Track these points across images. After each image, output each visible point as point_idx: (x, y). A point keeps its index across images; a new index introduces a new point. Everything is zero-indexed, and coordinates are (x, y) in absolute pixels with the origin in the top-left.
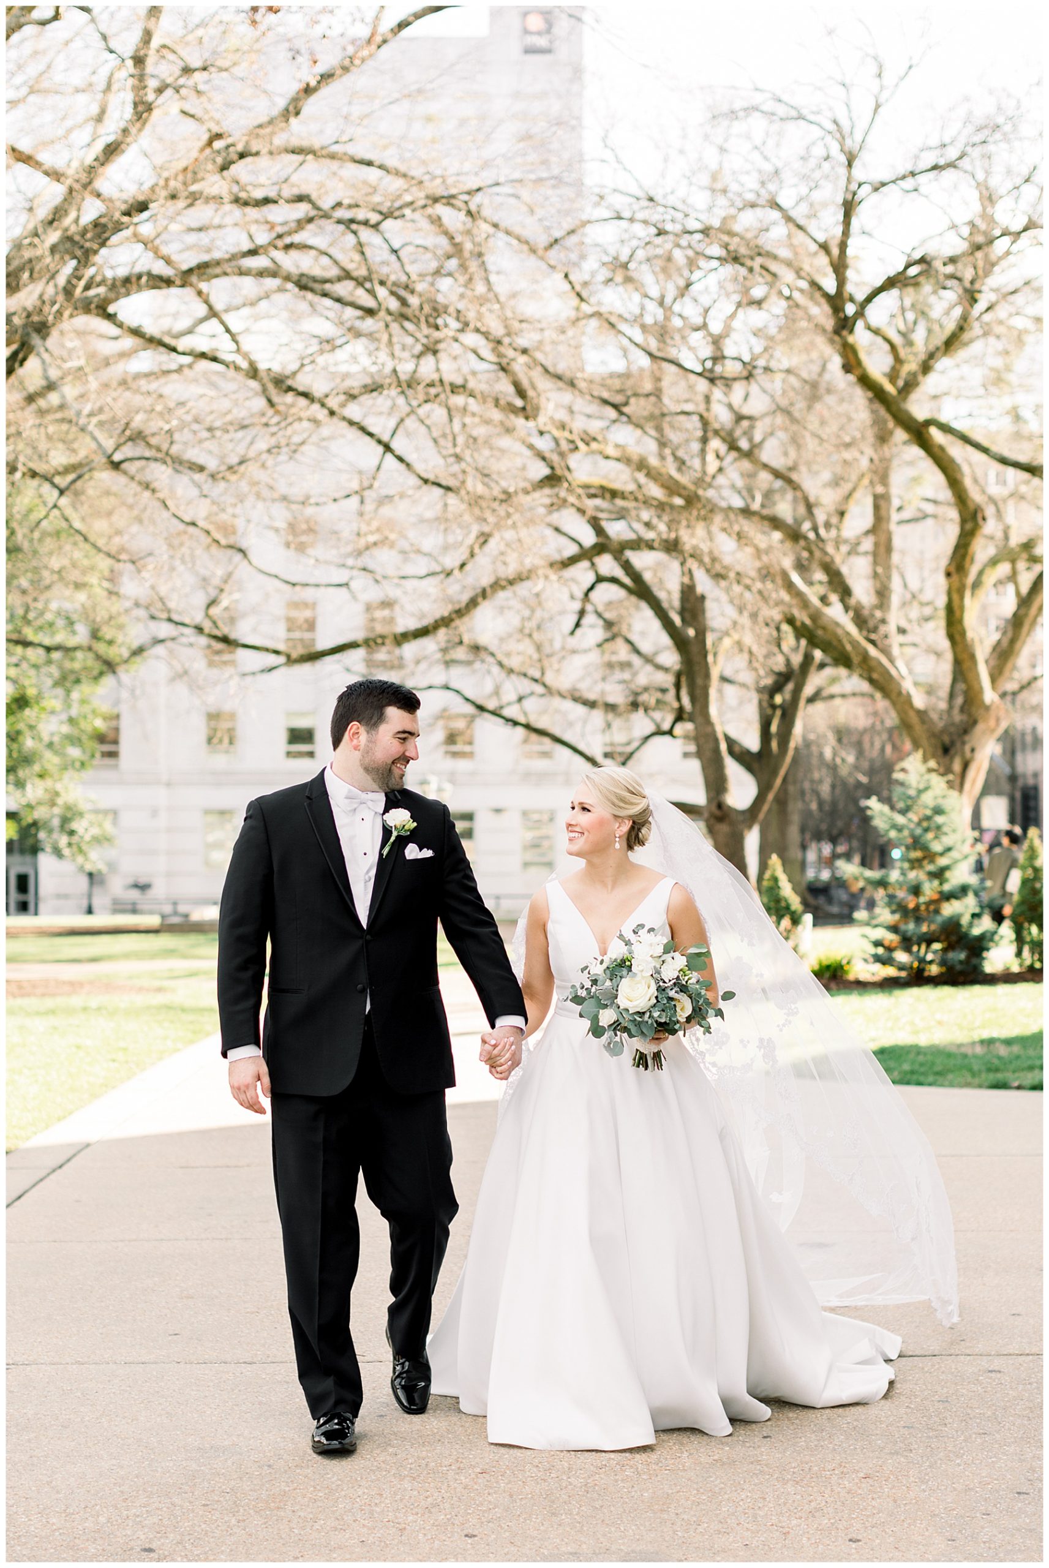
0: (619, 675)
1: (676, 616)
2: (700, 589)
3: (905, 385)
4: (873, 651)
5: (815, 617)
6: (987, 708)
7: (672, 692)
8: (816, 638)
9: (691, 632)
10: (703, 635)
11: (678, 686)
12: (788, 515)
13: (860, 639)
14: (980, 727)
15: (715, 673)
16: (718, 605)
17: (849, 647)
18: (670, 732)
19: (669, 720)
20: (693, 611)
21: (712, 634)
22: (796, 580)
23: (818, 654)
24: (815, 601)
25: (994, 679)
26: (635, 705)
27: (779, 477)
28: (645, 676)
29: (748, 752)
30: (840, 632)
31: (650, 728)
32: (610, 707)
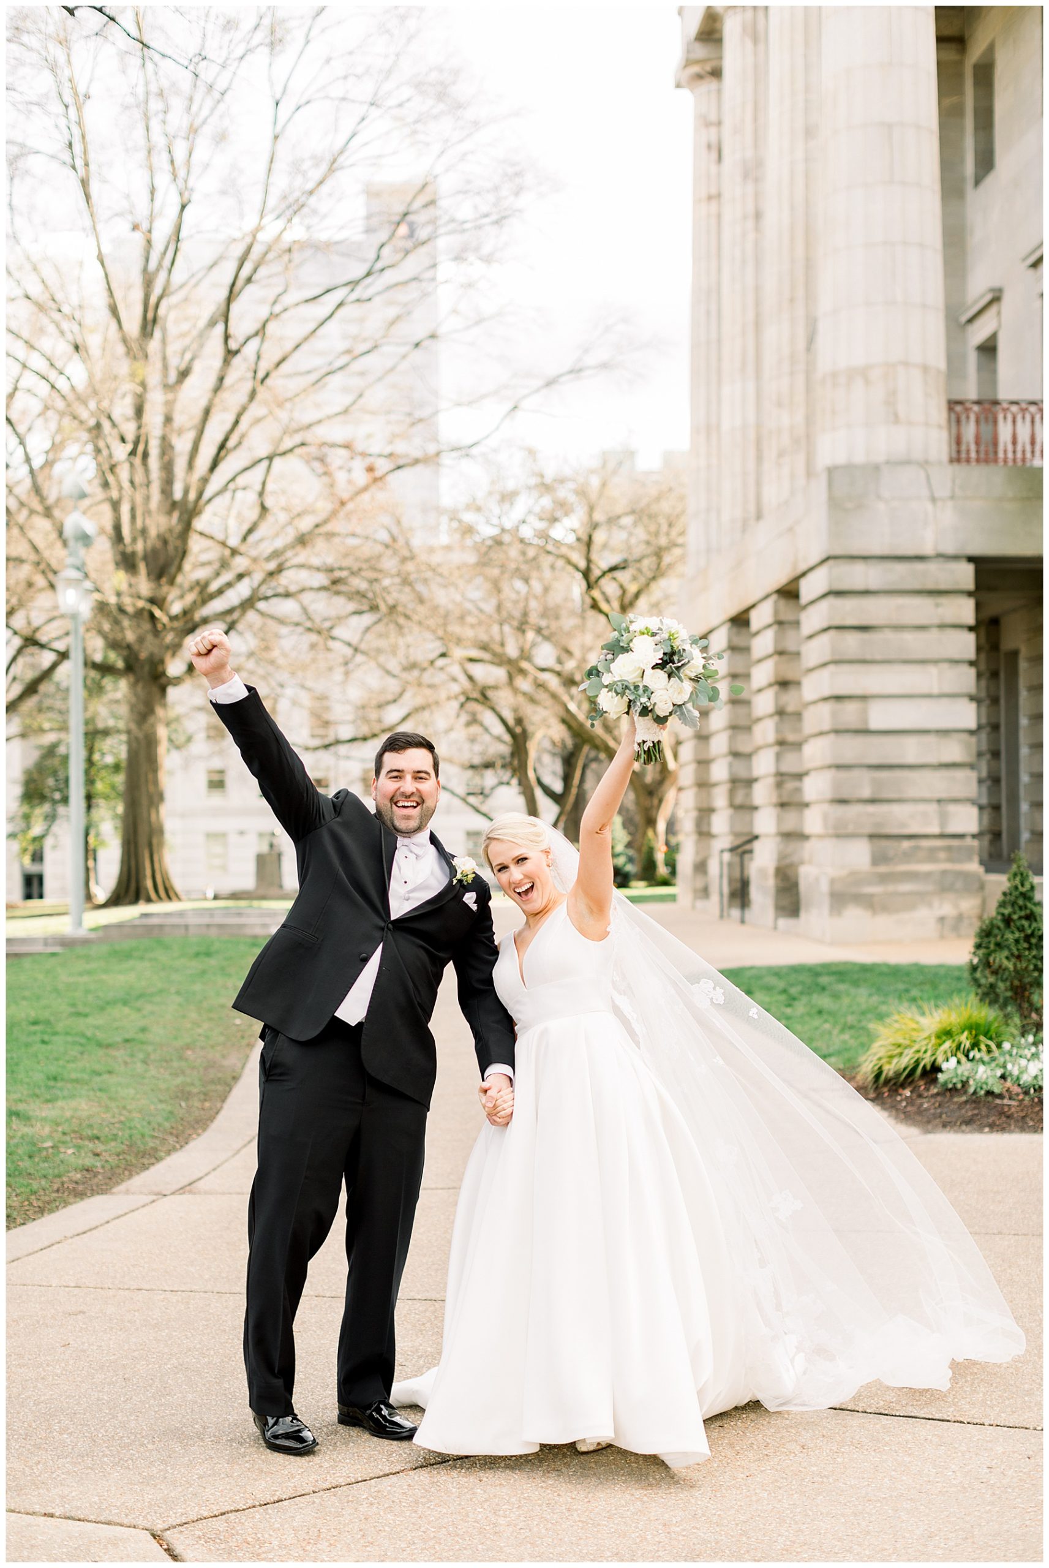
0: (478, 746)
1: (510, 721)
2: (524, 710)
3: (624, 613)
4: (610, 741)
5: (580, 725)
6: (669, 773)
7: (507, 758)
8: (582, 737)
9: (519, 732)
10: (525, 733)
11: (512, 755)
12: (567, 672)
13: (606, 737)
14: (668, 783)
15: (531, 750)
16: (533, 719)
17: (598, 742)
18: (509, 782)
19: (508, 775)
20: (519, 721)
21: (530, 730)
22: (575, 709)
23: (584, 746)
24: (581, 716)
25: (675, 756)
26: (487, 766)
27: (564, 650)
28: (494, 748)
29: (553, 792)
30: (596, 737)
31: (497, 780)
32: (475, 768)
